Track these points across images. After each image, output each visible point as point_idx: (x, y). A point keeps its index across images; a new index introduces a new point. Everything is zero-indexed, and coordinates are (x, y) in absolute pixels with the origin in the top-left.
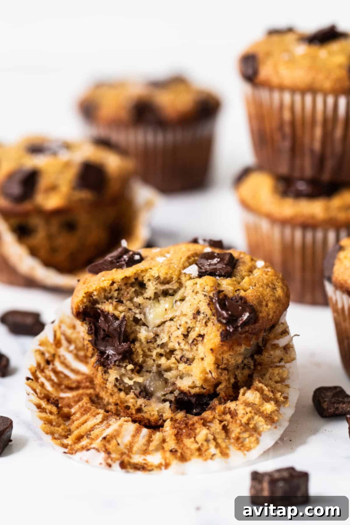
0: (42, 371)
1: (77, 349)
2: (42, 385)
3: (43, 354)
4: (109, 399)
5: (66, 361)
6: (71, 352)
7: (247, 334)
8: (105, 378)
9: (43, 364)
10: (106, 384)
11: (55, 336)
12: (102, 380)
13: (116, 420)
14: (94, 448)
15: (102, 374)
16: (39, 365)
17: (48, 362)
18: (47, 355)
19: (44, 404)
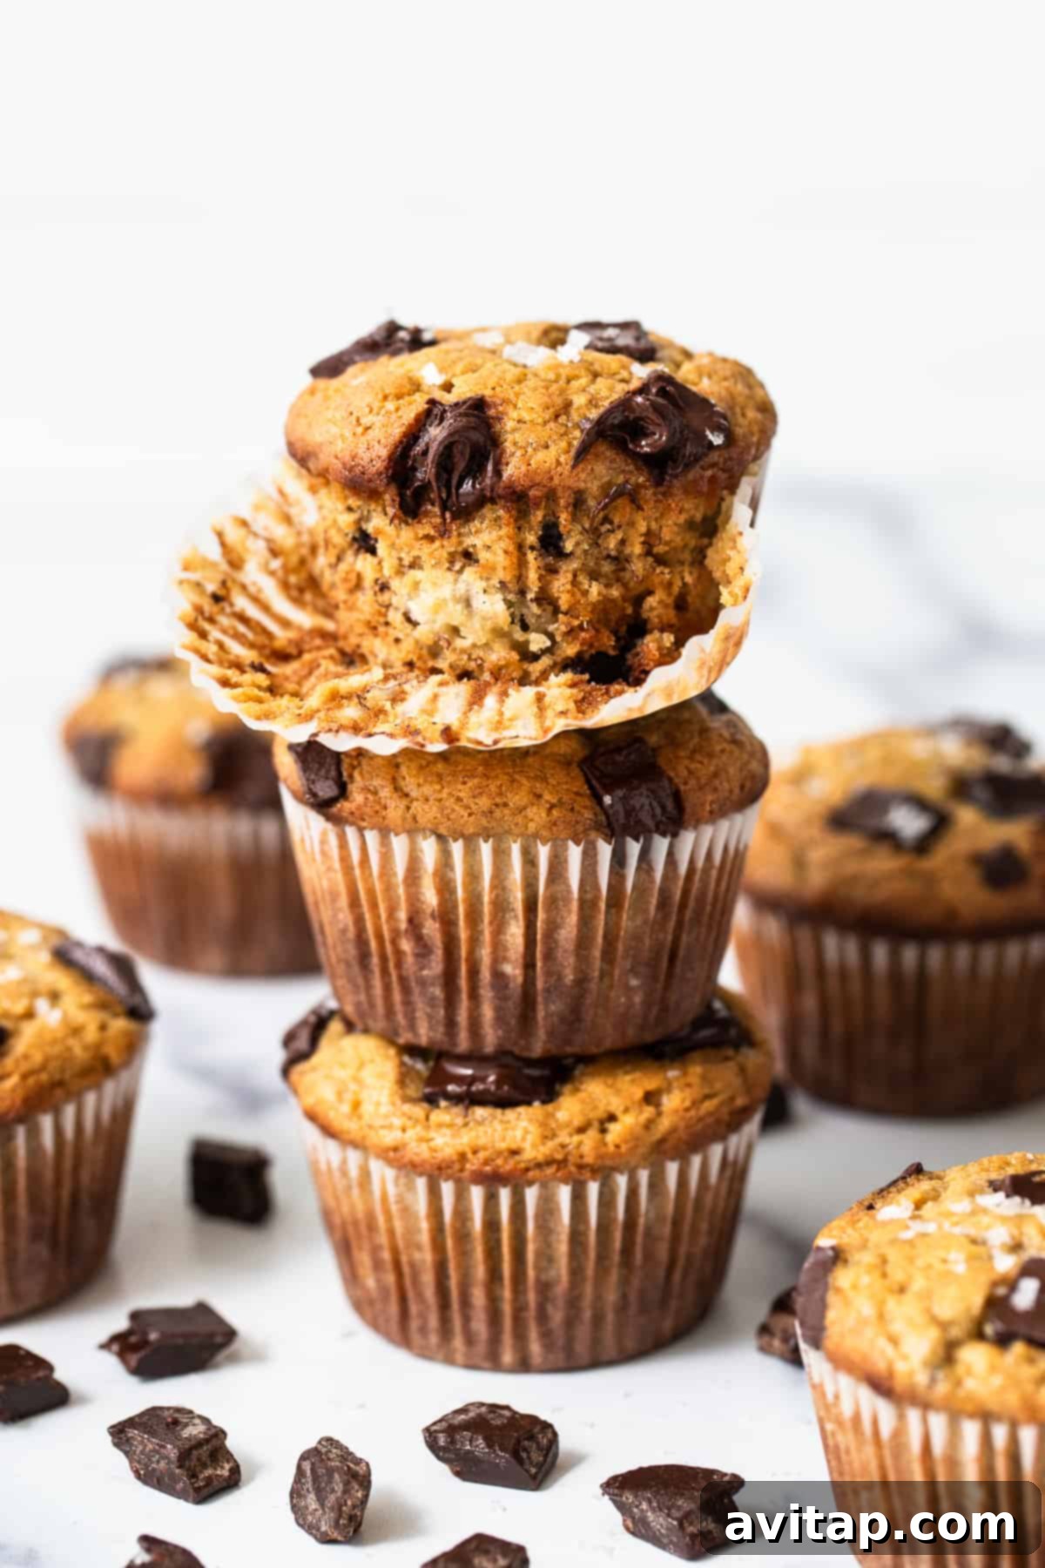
0: (211, 620)
1: (287, 569)
2: (221, 646)
3: (198, 586)
4: (389, 654)
5: (262, 596)
6: (272, 573)
7: (715, 470)
8: (383, 601)
9: (208, 606)
10: (385, 615)
11: (223, 544)
12: (377, 607)
13: (419, 682)
14: (383, 733)
15: (375, 594)
16: (199, 610)
17: (217, 598)
18: (211, 587)
19: (233, 675)
